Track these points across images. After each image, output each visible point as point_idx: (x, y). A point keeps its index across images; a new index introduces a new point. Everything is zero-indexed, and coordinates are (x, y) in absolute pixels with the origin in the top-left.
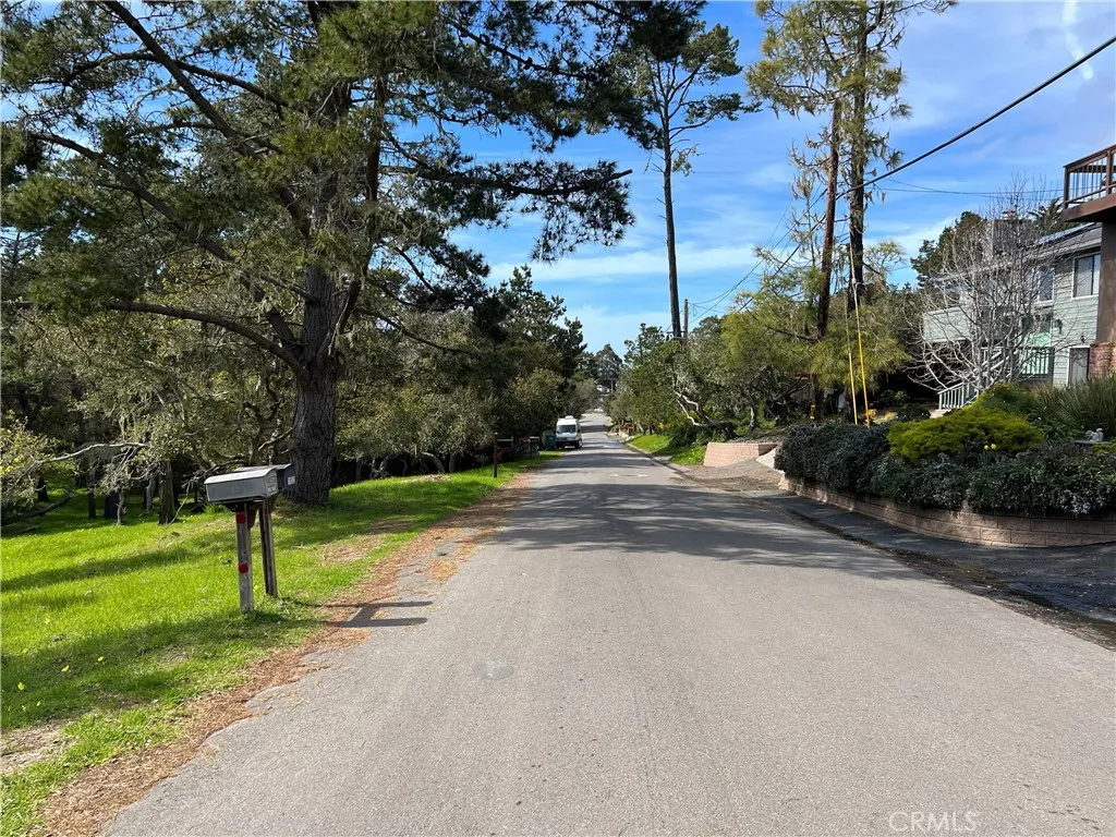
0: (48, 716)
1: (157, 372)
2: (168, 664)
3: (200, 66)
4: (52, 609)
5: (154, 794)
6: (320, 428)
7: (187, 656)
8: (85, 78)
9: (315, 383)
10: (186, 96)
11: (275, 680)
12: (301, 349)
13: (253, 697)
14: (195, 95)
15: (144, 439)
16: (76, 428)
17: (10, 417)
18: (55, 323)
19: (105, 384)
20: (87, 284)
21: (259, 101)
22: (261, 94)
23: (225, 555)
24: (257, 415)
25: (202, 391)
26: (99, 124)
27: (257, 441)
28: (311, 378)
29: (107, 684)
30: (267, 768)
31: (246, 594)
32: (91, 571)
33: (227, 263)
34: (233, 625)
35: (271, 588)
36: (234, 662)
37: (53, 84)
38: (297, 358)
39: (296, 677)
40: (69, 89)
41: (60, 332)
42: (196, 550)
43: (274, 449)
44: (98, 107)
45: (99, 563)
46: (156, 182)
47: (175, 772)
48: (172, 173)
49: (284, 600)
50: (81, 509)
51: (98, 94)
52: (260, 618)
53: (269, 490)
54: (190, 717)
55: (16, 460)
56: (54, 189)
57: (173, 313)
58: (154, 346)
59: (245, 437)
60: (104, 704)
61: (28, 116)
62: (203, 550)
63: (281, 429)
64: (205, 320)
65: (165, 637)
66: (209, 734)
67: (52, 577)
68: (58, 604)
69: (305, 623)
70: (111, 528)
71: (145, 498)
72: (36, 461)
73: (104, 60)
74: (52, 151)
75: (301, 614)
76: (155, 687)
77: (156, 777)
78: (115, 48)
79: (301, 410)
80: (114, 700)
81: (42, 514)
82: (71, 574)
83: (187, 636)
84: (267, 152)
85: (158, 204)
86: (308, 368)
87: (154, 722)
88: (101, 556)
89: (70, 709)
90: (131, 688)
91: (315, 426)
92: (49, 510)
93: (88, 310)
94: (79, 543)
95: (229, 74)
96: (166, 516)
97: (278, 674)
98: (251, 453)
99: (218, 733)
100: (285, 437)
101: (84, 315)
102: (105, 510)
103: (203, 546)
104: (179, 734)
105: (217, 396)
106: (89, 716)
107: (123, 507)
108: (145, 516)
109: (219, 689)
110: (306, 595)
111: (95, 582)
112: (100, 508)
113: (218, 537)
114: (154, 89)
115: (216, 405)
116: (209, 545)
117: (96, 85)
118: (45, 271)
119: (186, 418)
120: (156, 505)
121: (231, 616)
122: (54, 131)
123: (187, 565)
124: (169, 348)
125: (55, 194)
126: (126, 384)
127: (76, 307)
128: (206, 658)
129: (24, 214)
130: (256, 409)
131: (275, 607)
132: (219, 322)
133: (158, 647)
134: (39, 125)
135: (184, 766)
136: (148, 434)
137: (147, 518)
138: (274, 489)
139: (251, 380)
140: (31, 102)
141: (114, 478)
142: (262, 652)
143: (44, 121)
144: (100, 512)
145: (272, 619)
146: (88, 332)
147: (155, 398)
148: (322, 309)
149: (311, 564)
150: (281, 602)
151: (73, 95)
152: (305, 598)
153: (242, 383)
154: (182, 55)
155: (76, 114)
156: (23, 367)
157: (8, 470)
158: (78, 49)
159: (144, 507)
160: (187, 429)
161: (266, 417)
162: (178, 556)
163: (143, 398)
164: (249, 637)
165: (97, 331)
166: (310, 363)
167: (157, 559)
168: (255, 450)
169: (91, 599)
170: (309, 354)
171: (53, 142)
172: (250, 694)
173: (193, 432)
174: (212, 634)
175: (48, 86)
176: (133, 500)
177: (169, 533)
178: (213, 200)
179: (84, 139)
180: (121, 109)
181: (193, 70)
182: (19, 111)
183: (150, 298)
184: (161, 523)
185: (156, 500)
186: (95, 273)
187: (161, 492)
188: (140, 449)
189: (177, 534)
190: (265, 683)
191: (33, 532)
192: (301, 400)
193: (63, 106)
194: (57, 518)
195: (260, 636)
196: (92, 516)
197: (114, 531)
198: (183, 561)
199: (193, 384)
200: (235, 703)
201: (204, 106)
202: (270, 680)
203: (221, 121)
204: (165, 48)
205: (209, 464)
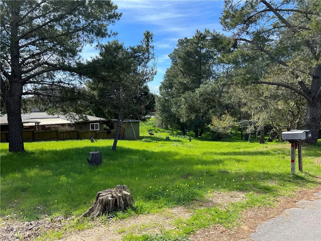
0: (240, 190)
1: (263, 101)
2: (270, 184)
3: (282, 9)
4: (237, 162)
5: (271, 221)
6: (315, 119)
7: (275, 183)
8: (249, 21)
9: (315, 104)
10: (278, 19)
11: (305, 198)
12: (310, 93)
13: (298, 201)
14: (281, 18)
15: (258, 119)
16: (239, 116)
17: (226, 112)
18: (239, 88)
19: (248, 104)
20: (247, 77)
21: (300, 14)
22: (301, 12)
23: (282, 156)
24: (293, 114)
25: (276, 106)
26: (252, 33)
27: (292, 122)
28: (313, 103)
29: (254, 185)
30: (306, 226)
31: (293, 169)
32: (244, 154)
33: (287, 67)
34: (289, 177)
35: (300, 169)
36: (291, 189)
37: (241, 25)
38: (308, 96)
39: (312, 199)
40: (245, 25)
41: (239, 90)
42: (273, 152)
43: (297, 125)
44: (252, 28)
45: (246, 152)
46: (266, 46)
47: (276, 217)
48: (271, 43)
49: (305, 173)
50: (239, 137)
51: (252, 24)
52: (297, 177)
53: (303, 138)
54: (279, 202)
55: (227, 123)
56: (241, 53)
57: (269, 83)
58: (263, 93)
59: (289, 120)
60: (254, 191)
61: (235, 34)
62: (275, 153)
63: (300, 118)
64: (279, 85)
65: (268, 176)
66: (285, 209)
67: (235, 154)
68: (239, 161)
69: (313, 182)
70: (247, 143)
71: (256, 136)
72: (231, 123)
73: (255, 15)
74: (240, 43)
75: (311, 179)
76: (267, 190)
77: (271, 216)
78: (258, 10)
79: (309, 113)
80: (257, 190)
81: (230, 137)
82: (240, 154)
83: (275, 177)
84: (302, 30)
85: (267, 52)
86: (312, 99)
87: (268, 200)
88: (246, 150)
89: (246, 190)
90: (261, 188)
91: (314, 118)
92: (232, 136)
93: (247, 84)
94: (240, 146)
95: (291, 9)
96: (262, 141)
97: (306, 197)
98: (290, 125)
99: (288, 209)
100: (301, 121)
101: (246, 86)
102: (245, 138)
103: (275, 152)
104: (276, 206)
105: (280, 108)
106: (250, 193)
107: (250, 137)
108: (255, 141)
109: (287, 196)
110: (312, 173)
111: (246, 157)
112: (244, 137)
113: (279, 150)
114: (268, 19)
115: (279, 111)
116: (277, 152)
117: (252, 22)
118: (234, 75)
119: (270, 114)
120: (259, 138)
121: (288, 174)
122: (241, 37)
123: (270, 157)
124: (267, 94)
125: (241, 54)
126: (254, 104)
127: (245, 83)
128: (281, 185)
129: (233, 60)
130: (292, 112)
131: (302, 175)
132: (283, 85)
133: (267, 179)
134: (237, 36)
135: (279, 216)
136: (259, 118)
137: (256, 141)
138: (305, 137)
139: (291, 103)
140: (236, 31)
141: (250, 130)
142: (299, 188)
143: (238, 35)
144: (244, 138)
145: (302, 178)
146: (246, 90)
147: (261, 108)
148: (319, 79)
149: (312, 163)
150: (304, 174)
151: (246, 26)
152: (312, 174)
153: (289, 104)
154: (277, 7)
155: (247, 31)
156: (231, 99)
157: (225, 125)
158: (249, 13)
159: (255, 138)
160: (271, 117)
161: (296, 115)
162: (267, 153)
163: (258, 108)
164: (294, 182)
165: (248, 90)
166: (313, 97)
167: (262, 153)
168: (291, 125)
169: (246, 161)
170: (313, 94)
171: (240, 40)
172: (297, 200)
173: (272, 118)
174: (282, 178)
175: (240, 25)
176: (252, 136)
177: (264, 147)
178: (285, 48)
179: (248, 38)
180: (258, 27)
181: (280, 10)
182: (233, 34)
183: (262, 80)
184: (260, 143)
185: (258, 136)
186: (249, 74)
187: (261, 134)
188: (257, 122)
189: (267, 147)
190: (302, 198)
191: (228, 141)
192: (309, 109)
193: (243, 30)
194: (234, 138)
195: (298, 183)
196: (242, 139)
197: (248, 144)
198: (270, 155)
199: (273, 105)
200: (292, 202)
201: (283, 21)
202: (303, 198)
203: (288, 24)
204: (272, 6)
205: (276, 128)
